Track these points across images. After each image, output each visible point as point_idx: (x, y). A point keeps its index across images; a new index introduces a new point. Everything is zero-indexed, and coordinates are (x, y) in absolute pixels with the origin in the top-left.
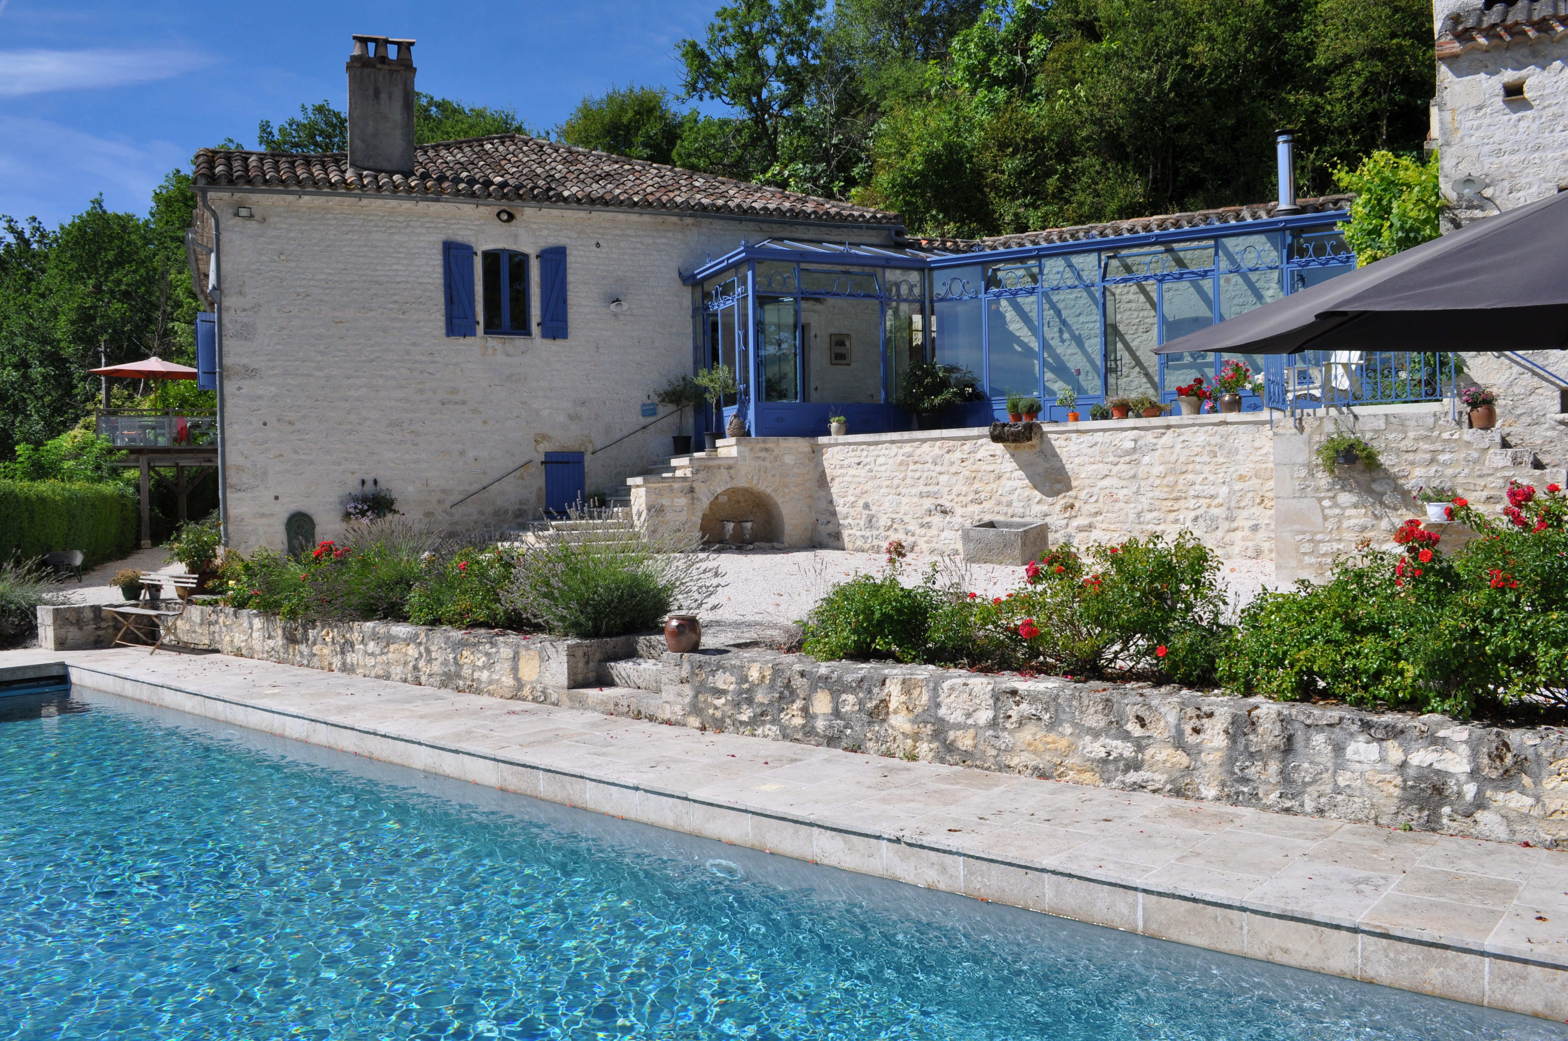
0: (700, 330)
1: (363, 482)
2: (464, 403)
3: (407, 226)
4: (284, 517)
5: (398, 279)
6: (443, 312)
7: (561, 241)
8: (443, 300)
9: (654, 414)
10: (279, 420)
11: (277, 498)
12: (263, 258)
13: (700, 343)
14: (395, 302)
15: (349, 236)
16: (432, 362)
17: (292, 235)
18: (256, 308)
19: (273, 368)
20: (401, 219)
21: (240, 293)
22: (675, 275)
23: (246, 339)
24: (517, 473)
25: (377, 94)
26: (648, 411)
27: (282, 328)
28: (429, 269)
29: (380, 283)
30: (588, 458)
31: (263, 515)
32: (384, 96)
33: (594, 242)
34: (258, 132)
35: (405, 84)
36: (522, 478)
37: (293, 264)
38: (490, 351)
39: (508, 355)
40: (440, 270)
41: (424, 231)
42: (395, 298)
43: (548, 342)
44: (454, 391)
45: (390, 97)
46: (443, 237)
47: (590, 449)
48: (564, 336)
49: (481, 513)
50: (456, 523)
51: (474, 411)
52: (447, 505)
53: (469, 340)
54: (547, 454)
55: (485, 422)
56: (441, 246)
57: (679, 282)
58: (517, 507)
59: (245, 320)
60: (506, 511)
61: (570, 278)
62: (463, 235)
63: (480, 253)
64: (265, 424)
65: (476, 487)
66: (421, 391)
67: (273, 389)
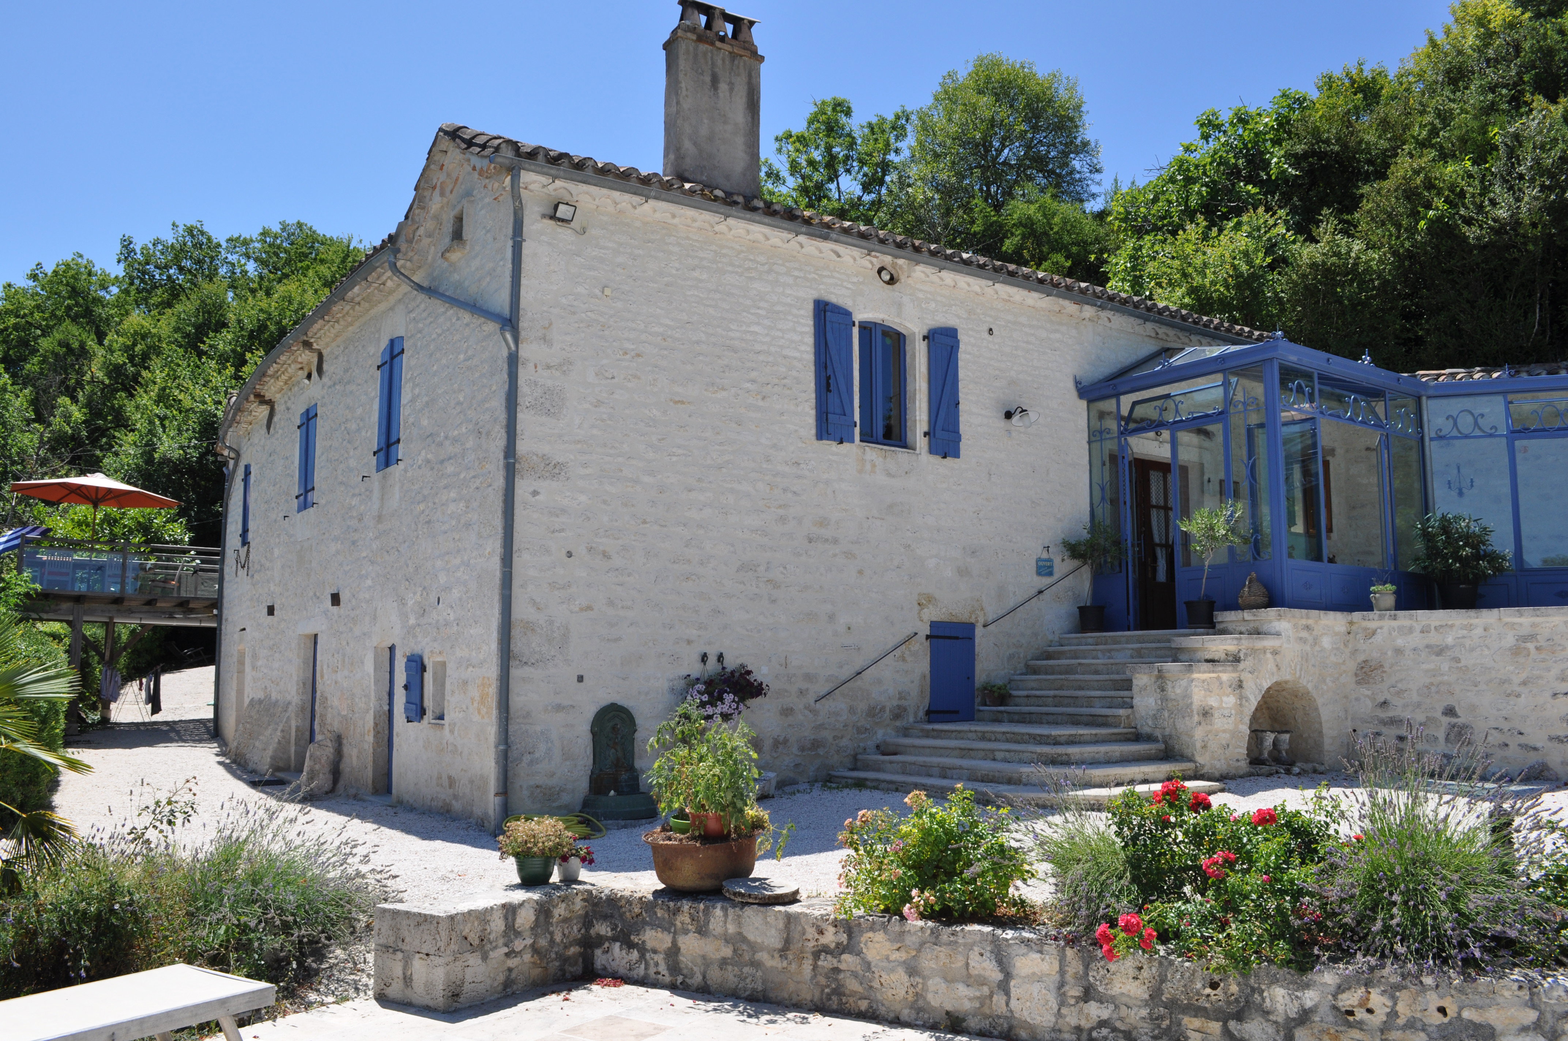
0: (1097, 463)
1: (704, 658)
2: (835, 541)
3: (769, 271)
4: (590, 712)
5: (758, 347)
6: (813, 402)
7: (950, 321)
8: (812, 385)
9: (1050, 574)
10: (590, 549)
11: (580, 679)
12: (580, 289)
13: (1097, 479)
14: (753, 381)
15: (696, 274)
16: (799, 477)
17: (620, 259)
18: (564, 367)
19: (585, 465)
20: (761, 259)
21: (544, 339)
22: (1071, 385)
23: (548, 413)
24: (897, 652)
25: (715, 81)
26: (1044, 569)
27: (599, 403)
28: (796, 338)
29: (735, 351)
30: (979, 631)
31: (559, 708)
32: (723, 87)
33: (986, 328)
34: (118, 248)
35: (750, 76)
36: (904, 659)
37: (619, 305)
38: (868, 467)
39: (889, 475)
40: (810, 340)
41: (790, 281)
42: (754, 375)
43: (936, 460)
44: (823, 522)
45: (731, 90)
46: (815, 295)
47: (981, 621)
48: (957, 455)
49: (852, 710)
50: (821, 727)
51: (849, 555)
52: (811, 699)
53: (846, 446)
54: (933, 625)
55: (860, 572)
56: (811, 306)
57: (1074, 393)
58: (895, 703)
59: (549, 383)
60: (883, 709)
61: (962, 374)
62: (838, 297)
63: (857, 324)
64: (570, 554)
65: (847, 672)
66: (783, 520)
67: (583, 498)
